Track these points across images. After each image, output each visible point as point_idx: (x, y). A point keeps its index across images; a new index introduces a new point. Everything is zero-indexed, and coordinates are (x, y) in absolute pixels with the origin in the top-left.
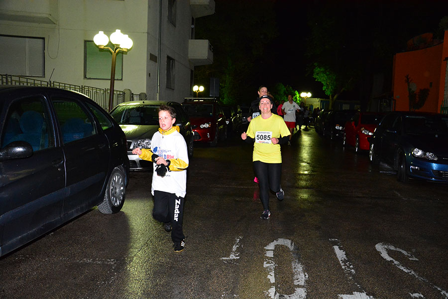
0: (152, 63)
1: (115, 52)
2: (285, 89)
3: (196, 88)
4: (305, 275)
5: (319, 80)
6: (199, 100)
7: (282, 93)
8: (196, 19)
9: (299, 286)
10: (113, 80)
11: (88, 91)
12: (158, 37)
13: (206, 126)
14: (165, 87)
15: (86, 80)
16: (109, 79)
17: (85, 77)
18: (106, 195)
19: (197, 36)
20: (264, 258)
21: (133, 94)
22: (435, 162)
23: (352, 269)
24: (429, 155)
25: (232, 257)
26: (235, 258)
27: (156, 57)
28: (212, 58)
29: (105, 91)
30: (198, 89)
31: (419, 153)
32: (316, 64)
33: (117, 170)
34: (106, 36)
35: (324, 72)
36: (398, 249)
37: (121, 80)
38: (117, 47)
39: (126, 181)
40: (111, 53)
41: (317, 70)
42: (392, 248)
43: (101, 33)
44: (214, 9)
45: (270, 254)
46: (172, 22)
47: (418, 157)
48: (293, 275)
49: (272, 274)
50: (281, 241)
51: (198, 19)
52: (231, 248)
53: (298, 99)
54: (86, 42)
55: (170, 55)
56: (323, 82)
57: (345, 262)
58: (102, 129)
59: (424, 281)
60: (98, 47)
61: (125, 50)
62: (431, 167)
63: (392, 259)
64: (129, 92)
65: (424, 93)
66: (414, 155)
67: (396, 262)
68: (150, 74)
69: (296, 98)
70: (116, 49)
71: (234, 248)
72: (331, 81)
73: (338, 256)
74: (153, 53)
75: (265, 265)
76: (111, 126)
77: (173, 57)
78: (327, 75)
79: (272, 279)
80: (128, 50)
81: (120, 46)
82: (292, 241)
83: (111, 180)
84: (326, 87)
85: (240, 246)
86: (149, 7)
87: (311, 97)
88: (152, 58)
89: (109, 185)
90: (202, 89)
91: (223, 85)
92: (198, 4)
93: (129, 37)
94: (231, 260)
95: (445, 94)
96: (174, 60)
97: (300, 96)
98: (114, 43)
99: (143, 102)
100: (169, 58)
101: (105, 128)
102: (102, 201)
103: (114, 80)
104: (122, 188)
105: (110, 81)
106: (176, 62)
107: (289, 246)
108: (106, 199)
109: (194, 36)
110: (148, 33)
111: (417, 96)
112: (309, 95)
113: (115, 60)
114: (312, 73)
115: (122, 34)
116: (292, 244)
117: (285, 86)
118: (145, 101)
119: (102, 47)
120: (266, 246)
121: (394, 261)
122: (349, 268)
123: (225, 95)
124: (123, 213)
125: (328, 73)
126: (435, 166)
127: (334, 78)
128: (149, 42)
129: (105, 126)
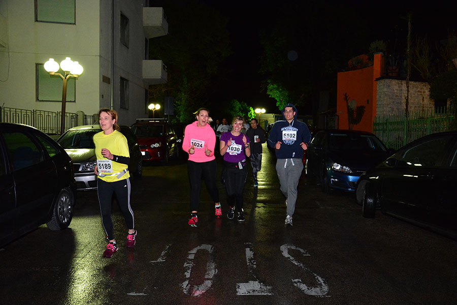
0: (106, 84)
1: (66, 78)
2: (240, 106)
3: (151, 107)
4: (215, 271)
5: (273, 97)
6: (155, 120)
7: (237, 109)
8: (150, 39)
9: (208, 279)
10: (64, 102)
11: (40, 115)
12: (110, 59)
13: (156, 145)
14: (119, 107)
15: (38, 103)
16: (60, 101)
17: (37, 99)
18: (54, 214)
19: (152, 56)
20: (185, 260)
21: (86, 115)
22: (351, 175)
23: (255, 264)
24: (347, 169)
25: (160, 260)
26: (162, 261)
27: (109, 79)
28: (166, 77)
29: (57, 114)
30: (154, 107)
31: (338, 167)
32: (269, 81)
33: (64, 191)
34: (56, 63)
35: (277, 89)
36: (298, 249)
37: (75, 101)
38: (68, 73)
39: (73, 201)
40: (62, 79)
41: (270, 87)
42: (293, 248)
43: (51, 60)
44: (167, 30)
45: (191, 257)
46: (125, 43)
47: (337, 171)
48: (206, 271)
49: (189, 271)
50: (203, 247)
51: (151, 39)
52: (161, 253)
53: (253, 115)
54: (37, 65)
55: (123, 76)
56: (276, 99)
57: (250, 260)
58: (50, 156)
59: (307, 270)
60: (49, 73)
61: (76, 76)
62: (347, 179)
63: (289, 256)
64: (82, 114)
65: (361, 110)
66: (333, 170)
67: (291, 258)
68: (103, 95)
69: (251, 114)
70: (66, 76)
71: (163, 253)
72: (284, 97)
73: (247, 256)
74: (106, 76)
75: (186, 265)
76: (58, 153)
77: (126, 78)
78: (280, 92)
79: (188, 275)
80: (79, 76)
81: (71, 73)
82: (213, 246)
83: (58, 201)
84: (279, 103)
85: (168, 252)
86: (101, 31)
87: (265, 113)
88: (105, 80)
89: (57, 205)
90: (158, 107)
91: (179, 103)
92: (151, 25)
93: (79, 63)
94: (158, 262)
95: (377, 110)
96: (128, 81)
97: (254, 112)
98: (64, 70)
99: (92, 127)
100: (122, 79)
101: (52, 155)
102: (51, 219)
103: (66, 102)
104: (70, 207)
105: (61, 103)
106: (130, 83)
107: (209, 250)
108: (54, 217)
109: (147, 56)
110: (100, 56)
111: (355, 112)
112: (263, 111)
113: (66, 86)
114: (266, 89)
115: (72, 62)
116: (212, 248)
117: (240, 103)
118: (94, 126)
119: (53, 74)
120: (190, 251)
121: (291, 257)
122: (252, 264)
123: (182, 113)
124: (71, 229)
125: (281, 90)
126: (351, 178)
127: (287, 94)
128: (101, 66)
129: (53, 153)
